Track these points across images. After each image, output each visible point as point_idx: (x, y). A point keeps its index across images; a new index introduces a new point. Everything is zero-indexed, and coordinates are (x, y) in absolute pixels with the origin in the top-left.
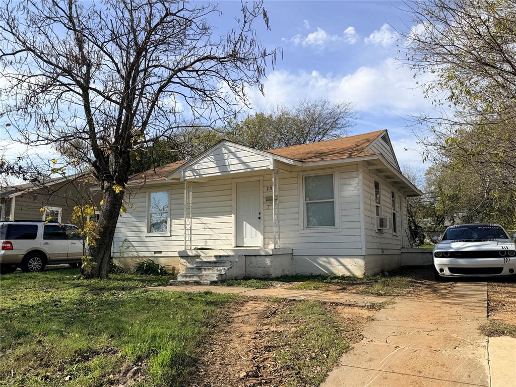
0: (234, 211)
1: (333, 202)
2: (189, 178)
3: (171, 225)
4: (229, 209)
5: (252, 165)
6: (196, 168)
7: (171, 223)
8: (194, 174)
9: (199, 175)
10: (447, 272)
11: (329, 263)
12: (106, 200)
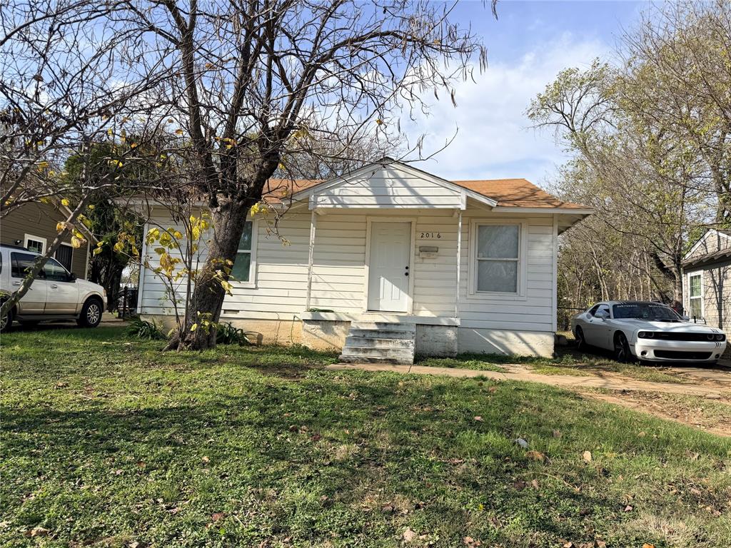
0: (367, 261)
1: (517, 262)
3: (256, 273)
4: (360, 257)
5: (432, 201)
6: (337, 193)
7: (257, 269)
8: (332, 201)
9: (342, 204)
10: (650, 355)
11: (506, 339)
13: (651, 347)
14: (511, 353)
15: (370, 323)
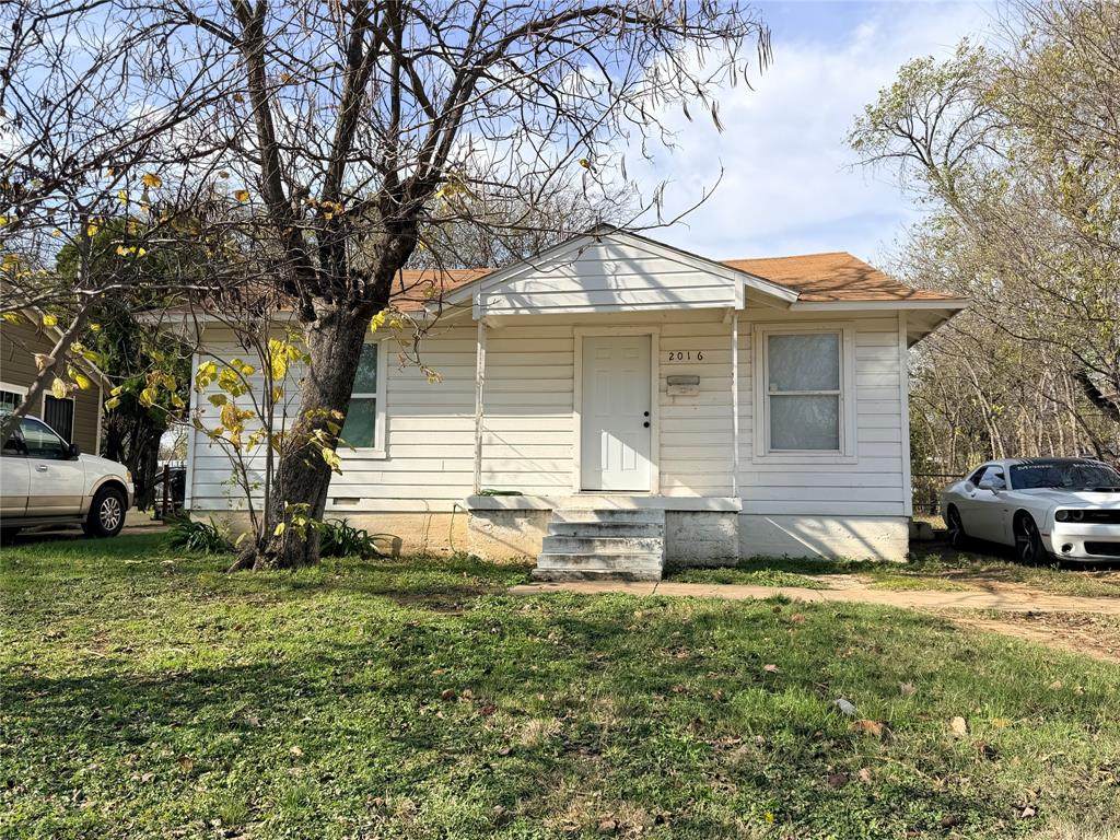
0: (578, 404)
1: (837, 396)
2: (498, 312)
3: (388, 432)
4: (567, 398)
5: (685, 295)
6: (519, 290)
8: (512, 303)
9: (530, 308)
10: (1078, 551)
11: (825, 531)
13: (1079, 536)
14: (833, 556)
15: (586, 512)
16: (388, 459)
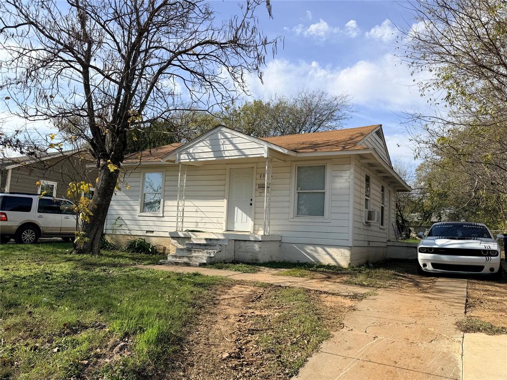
0: (227, 196)
1: (324, 193)
2: (184, 161)
3: (164, 206)
4: (221, 193)
5: (247, 152)
6: (191, 152)
7: (164, 204)
8: (189, 157)
9: (194, 159)
10: (429, 267)
11: (316, 251)
12: (101, 178)
13: (430, 260)
14: (318, 261)
16: (163, 216)
